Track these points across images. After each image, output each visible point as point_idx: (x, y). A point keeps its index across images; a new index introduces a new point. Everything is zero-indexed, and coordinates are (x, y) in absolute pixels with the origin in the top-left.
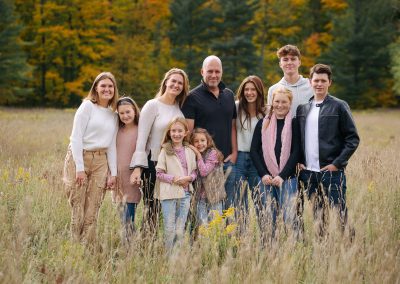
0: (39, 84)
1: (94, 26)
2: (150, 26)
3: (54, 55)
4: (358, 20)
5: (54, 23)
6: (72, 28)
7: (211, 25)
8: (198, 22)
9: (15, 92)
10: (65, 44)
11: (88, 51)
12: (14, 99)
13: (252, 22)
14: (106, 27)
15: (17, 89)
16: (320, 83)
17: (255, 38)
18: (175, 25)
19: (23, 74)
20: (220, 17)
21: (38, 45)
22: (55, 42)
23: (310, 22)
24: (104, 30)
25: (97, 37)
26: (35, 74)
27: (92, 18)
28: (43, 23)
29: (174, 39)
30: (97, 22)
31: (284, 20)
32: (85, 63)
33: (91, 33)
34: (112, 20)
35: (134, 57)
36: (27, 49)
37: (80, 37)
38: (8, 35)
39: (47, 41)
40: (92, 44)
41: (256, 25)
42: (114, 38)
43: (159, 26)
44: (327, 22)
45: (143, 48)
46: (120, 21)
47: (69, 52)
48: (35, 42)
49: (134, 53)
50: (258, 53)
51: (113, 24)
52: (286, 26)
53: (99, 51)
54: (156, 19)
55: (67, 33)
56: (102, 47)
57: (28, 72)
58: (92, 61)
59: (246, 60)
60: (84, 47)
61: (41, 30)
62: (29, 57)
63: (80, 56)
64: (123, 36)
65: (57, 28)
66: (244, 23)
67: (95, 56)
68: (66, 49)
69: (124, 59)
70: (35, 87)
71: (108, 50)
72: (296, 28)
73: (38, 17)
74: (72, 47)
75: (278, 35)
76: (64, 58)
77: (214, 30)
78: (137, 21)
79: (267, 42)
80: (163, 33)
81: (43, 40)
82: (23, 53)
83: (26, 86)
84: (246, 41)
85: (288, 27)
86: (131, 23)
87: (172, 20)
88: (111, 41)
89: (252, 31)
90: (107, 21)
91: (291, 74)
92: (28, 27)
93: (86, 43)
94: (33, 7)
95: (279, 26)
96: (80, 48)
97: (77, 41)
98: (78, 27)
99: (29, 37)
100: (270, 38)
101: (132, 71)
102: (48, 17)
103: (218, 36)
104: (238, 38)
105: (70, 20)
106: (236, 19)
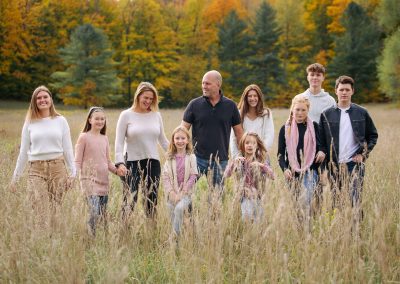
0: (126, 92)
1: (165, 49)
2: (204, 48)
3: (136, 70)
4: (353, 40)
5: (136, 48)
6: (149, 51)
7: (248, 47)
8: (239, 44)
9: (109, 98)
10: (144, 63)
11: (160, 67)
12: (109, 103)
13: (277, 44)
14: (173, 50)
15: (110, 95)
16: (344, 92)
17: (280, 55)
18: (222, 47)
19: (114, 85)
20: (254, 40)
21: (124, 64)
22: (137, 62)
23: (319, 42)
24: (171, 52)
25: (167, 57)
26: (123, 85)
27: (164, 44)
28: (128, 48)
29: (221, 57)
30: (166, 46)
31: (300, 42)
32: (158, 76)
33: (162, 54)
34: (177, 44)
35: (193, 70)
36: (118, 67)
37: (155, 57)
38: (104, 58)
39: (131, 61)
40: (163, 62)
41: (280, 45)
42: (179, 57)
43: (210, 48)
44: (332, 42)
45: (199, 64)
46: (183, 45)
47: (147, 68)
48: (122, 62)
49: (193, 67)
50: (282, 65)
51: (178, 47)
52: (302, 45)
53: (168, 68)
54: (208, 43)
55: (145, 55)
56: (170, 64)
57: (118, 83)
58: (163, 74)
59: (273, 70)
60: (157, 65)
61: (127, 53)
62: (119, 73)
63: (155, 71)
64: (185, 56)
65: (138, 51)
66: (271, 44)
67: (165, 71)
68: (145, 66)
69: (187, 72)
70: (123, 93)
71: (175, 66)
72: (309, 47)
73: (124, 44)
74: (149, 65)
75: (297, 52)
76: (144, 73)
77: (250, 50)
78: (195, 45)
79: (288, 57)
80: (213, 52)
81: (129, 60)
82: (115, 70)
83: (117, 94)
84: (273, 57)
85: (303, 46)
86: (191, 46)
87: (220, 43)
88: (177, 60)
89: (277, 49)
90: (174, 45)
91: (315, 87)
92: (118, 51)
93: (159, 62)
94: (121, 37)
95: (296, 46)
96: (155, 65)
97: (153, 60)
98: (153, 50)
99: (118, 58)
100: (290, 55)
101: (192, 80)
102: (131, 43)
103: (253, 54)
104: (268, 55)
105: (147, 45)
106: (265, 41)
